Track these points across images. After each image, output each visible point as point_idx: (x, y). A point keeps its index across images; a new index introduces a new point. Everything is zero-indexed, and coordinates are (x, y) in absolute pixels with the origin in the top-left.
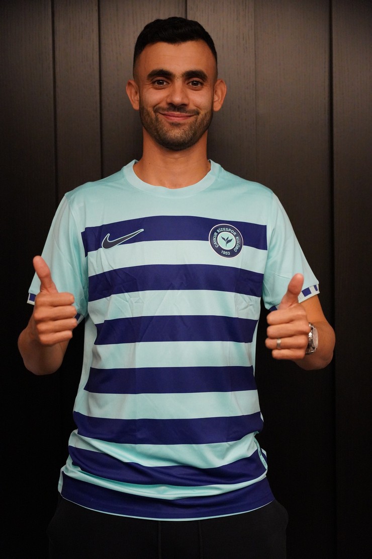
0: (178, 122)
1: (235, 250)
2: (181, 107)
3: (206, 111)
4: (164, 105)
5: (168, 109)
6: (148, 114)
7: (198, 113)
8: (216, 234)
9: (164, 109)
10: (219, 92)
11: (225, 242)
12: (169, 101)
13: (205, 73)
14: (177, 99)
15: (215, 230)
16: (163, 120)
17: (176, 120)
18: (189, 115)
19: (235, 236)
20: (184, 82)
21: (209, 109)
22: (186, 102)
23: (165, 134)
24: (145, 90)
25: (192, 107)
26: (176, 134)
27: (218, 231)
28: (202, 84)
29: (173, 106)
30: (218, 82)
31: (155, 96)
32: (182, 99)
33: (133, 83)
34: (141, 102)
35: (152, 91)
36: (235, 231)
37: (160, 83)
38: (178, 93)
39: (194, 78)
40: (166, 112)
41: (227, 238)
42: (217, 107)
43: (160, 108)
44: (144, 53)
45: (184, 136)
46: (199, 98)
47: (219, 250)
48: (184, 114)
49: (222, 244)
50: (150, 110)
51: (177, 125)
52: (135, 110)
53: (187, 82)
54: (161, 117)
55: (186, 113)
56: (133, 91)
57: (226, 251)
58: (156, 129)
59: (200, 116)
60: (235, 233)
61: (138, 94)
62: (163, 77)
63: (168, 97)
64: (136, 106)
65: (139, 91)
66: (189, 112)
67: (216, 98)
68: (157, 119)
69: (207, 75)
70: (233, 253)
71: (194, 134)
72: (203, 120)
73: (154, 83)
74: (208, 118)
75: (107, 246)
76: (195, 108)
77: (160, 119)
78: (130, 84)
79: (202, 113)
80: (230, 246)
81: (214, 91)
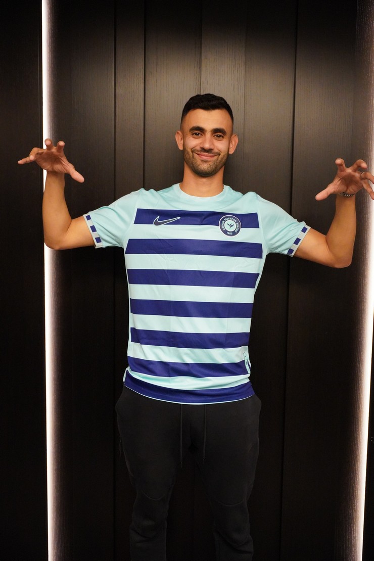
0: (207, 160)
1: (236, 231)
2: (209, 151)
3: (225, 154)
4: (198, 148)
5: (201, 151)
6: (188, 153)
7: (219, 155)
8: (223, 222)
9: (198, 151)
10: (233, 142)
11: (229, 227)
12: (202, 146)
13: (225, 130)
14: (207, 146)
15: (223, 219)
16: (197, 158)
17: (205, 158)
18: (213, 155)
19: (236, 223)
20: (212, 135)
21: (226, 153)
22: (212, 147)
23: (197, 167)
24: (187, 138)
25: (216, 150)
26: (204, 167)
27: (225, 220)
28: (223, 137)
29: (203, 150)
30: (233, 136)
31: (193, 142)
32: (210, 145)
33: (180, 132)
34: (184, 145)
35: (192, 138)
36: (236, 219)
37: (196, 134)
38: (207, 141)
39: (218, 133)
40: (199, 153)
41: (230, 224)
42: (231, 152)
43: (195, 150)
44: (188, 115)
45: (210, 169)
46: (221, 146)
47: (225, 232)
48: (211, 154)
49: (227, 228)
50: (189, 150)
51: (205, 161)
52: (180, 150)
53: (214, 135)
54: (195, 155)
55: (212, 153)
56: (180, 138)
57: (230, 232)
58: (192, 163)
59: (221, 157)
60: (236, 221)
61: (183, 140)
62: (199, 131)
63: (201, 143)
64: (181, 148)
65: (184, 138)
66: (214, 153)
67: (231, 146)
68: (193, 157)
69: (226, 131)
70: (234, 233)
71: (216, 167)
72: (222, 159)
73: (193, 134)
74: (225, 158)
75: (157, 224)
76: (218, 151)
77: (195, 157)
78: (178, 133)
79: (222, 154)
80: (232, 229)
81: (230, 141)
